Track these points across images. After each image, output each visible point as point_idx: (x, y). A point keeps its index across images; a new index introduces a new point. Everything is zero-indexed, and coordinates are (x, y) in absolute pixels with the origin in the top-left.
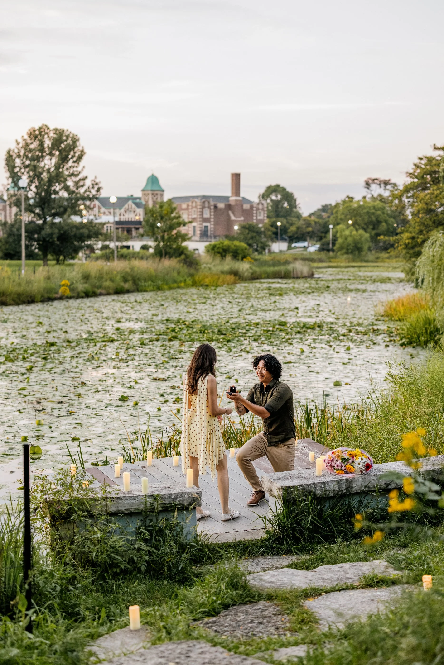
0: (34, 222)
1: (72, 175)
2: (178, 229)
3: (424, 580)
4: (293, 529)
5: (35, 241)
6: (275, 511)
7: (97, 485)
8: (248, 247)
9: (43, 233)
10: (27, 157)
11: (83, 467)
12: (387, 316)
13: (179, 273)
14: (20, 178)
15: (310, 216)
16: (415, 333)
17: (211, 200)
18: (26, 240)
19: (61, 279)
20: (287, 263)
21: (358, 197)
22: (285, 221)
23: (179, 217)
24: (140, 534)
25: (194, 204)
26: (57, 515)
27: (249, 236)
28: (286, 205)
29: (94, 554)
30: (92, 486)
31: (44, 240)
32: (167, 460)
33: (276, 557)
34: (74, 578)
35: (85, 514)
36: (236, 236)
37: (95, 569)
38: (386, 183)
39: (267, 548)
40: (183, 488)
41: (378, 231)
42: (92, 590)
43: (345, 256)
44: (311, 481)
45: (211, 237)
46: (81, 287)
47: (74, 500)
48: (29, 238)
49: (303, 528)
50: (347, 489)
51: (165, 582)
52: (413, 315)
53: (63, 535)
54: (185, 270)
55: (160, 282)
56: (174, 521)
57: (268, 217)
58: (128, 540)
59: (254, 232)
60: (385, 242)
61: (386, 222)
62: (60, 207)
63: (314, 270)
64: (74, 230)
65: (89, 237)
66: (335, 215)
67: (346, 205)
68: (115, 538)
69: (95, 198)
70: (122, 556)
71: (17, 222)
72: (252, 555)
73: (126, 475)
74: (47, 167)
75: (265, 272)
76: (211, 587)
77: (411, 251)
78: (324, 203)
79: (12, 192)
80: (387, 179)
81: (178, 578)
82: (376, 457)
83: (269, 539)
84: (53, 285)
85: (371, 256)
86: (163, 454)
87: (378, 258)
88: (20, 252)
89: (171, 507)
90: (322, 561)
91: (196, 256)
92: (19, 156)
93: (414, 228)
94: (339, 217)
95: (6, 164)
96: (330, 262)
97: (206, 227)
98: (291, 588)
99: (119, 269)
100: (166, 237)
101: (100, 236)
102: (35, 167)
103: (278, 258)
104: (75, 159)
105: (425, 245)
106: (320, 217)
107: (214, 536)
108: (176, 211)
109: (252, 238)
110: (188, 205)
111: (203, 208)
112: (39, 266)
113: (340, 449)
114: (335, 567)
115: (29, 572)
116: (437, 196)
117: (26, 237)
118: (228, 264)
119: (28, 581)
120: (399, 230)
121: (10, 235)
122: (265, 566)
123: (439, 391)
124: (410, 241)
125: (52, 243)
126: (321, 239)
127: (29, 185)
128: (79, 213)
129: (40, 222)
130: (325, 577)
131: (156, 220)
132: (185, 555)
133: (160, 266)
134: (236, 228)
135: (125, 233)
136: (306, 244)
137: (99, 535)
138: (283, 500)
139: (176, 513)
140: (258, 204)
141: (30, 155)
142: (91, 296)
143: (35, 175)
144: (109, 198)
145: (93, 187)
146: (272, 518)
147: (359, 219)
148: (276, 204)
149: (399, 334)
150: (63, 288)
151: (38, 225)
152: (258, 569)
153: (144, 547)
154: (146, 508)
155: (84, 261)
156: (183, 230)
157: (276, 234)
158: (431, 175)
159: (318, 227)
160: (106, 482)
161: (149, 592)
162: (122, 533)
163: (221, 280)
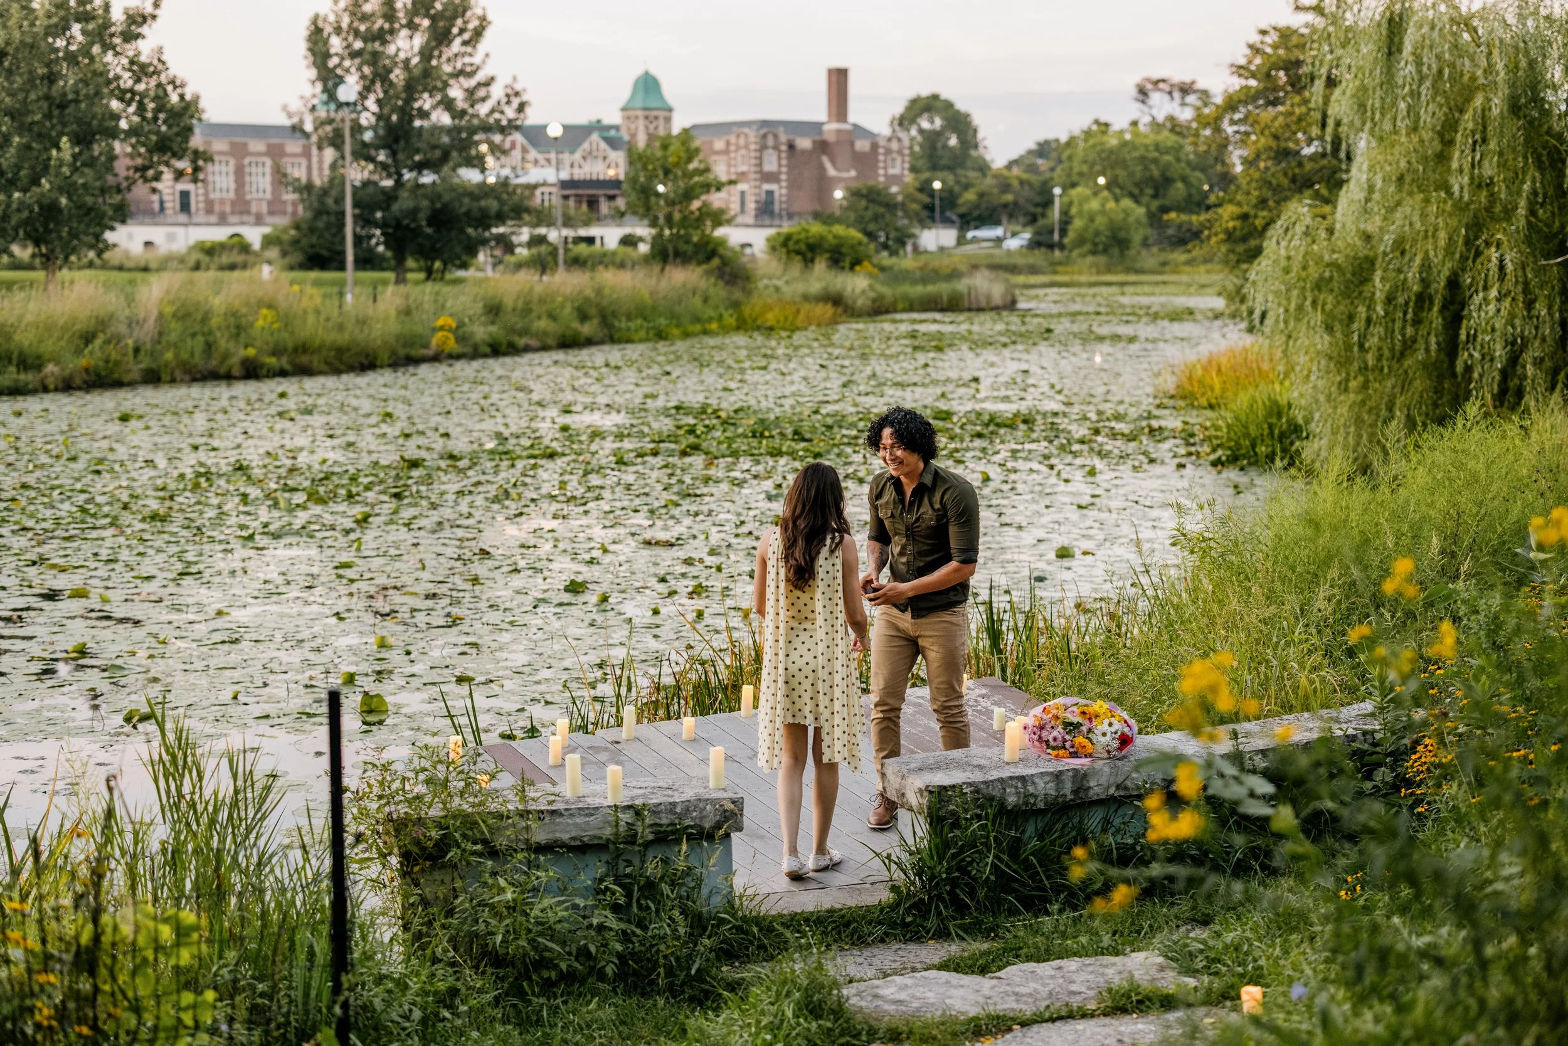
0: (375, 184)
1: (460, 73)
2: (704, 197)
3: (1244, 997)
4: (953, 882)
5: (377, 226)
6: (911, 842)
7: (506, 781)
8: (865, 240)
9: (395, 207)
10: (357, 33)
11: (479, 742)
12: (1184, 398)
13: (706, 300)
14: (340, 80)
15: (1010, 165)
16: (1247, 435)
17: (781, 131)
18: (355, 223)
19: (437, 314)
20: (954, 275)
21: (1119, 122)
22: (950, 179)
23: (707, 170)
24: (604, 892)
25: (742, 141)
26: (416, 850)
27: (869, 214)
28: (953, 141)
29: (499, 938)
30: (494, 784)
31: (398, 226)
32: (669, 726)
33: (912, 947)
34: (453, 992)
35: (479, 847)
36: (838, 213)
37: (501, 972)
38: (1185, 89)
39: (893, 925)
40: (701, 791)
41: (1167, 202)
42: (493, 1019)
43: (1090, 259)
44: (995, 775)
45: (781, 217)
46: (481, 332)
47: (454, 817)
48: (364, 220)
49: (974, 879)
50: (1075, 792)
51: (661, 1002)
52: (1241, 395)
53: (429, 896)
54: (719, 291)
55: (663, 321)
56: (681, 865)
57: (913, 169)
58: (575, 907)
59: (880, 204)
60: (1180, 226)
61: (1184, 179)
62: (434, 147)
63: (1017, 292)
64: (466, 200)
65: (501, 218)
66: (1066, 165)
67: (1091, 142)
68: (546, 902)
69: (512, 127)
70: (563, 944)
71: (337, 182)
72: (859, 941)
73: (573, 759)
74: (402, 55)
75: (906, 297)
76: (763, 1013)
77: (1241, 248)
78: (1042, 137)
79: (322, 113)
80: (1187, 79)
81: (688, 992)
82: (1143, 719)
83: (897, 905)
84: (418, 329)
85: (1150, 259)
86: (661, 712)
87: (1164, 264)
88: (342, 253)
89: (674, 832)
90: (1015, 953)
91: (745, 259)
92: (338, 30)
93: (1248, 193)
94: (1076, 170)
95: (310, 50)
96: (1055, 272)
97: (770, 193)
98: (944, 1014)
99: (568, 290)
100: (677, 216)
101: (526, 217)
102: (376, 56)
103: (936, 264)
104: (466, 36)
105: (1269, 233)
106: (1032, 169)
107: (773, 899)
108: (701, 156)
109: (876, 218)
110: (728, 143)
111: (763, 148)
112: (385, 283)
113: (1060, 700)
114: (1045, 969)
115: (344, 978)
116: (1300, 120)
117: (355, 216)
118: (819, 279)
119: (342, 998)
120: (1212, 199)
121: (319, 213)
122: (887, 966)
123: (1293, 569)
124: (1238, 224)
125: (417, 232)
126: (1033, 219)
127: (363, 96)
128: (478, 162)
129: (388, 183)
130: (1022, 990)
131: (652, 177)
132: (706, 942)
133: (664, 284)
134: (838, 194)
135: (584, 207)
136: (999, 232)
137: (509, 896)
138: (930, 815)
139: (684, 847)
140: (889, 140)
141: (363, 28)
142: (506, 354)
143: (376, 75)
144: (545, 127)
145: (508, 103)
146: (905, 857)
147: (1122, 173)
148: (932, 139)
149: (1209, 438)
150: (440, 334)
151: (383, 191)
152: (871, 973)
153: (612, 922)
154: (617, 834)
155: (489, 272)
156: (716, 200)
157: (930, 208)
158: (1286, 69)
159: (1027, 192)
160: (527, 775)
161: (623, 1023)
162: (562, 891)
163: (801, 317)
